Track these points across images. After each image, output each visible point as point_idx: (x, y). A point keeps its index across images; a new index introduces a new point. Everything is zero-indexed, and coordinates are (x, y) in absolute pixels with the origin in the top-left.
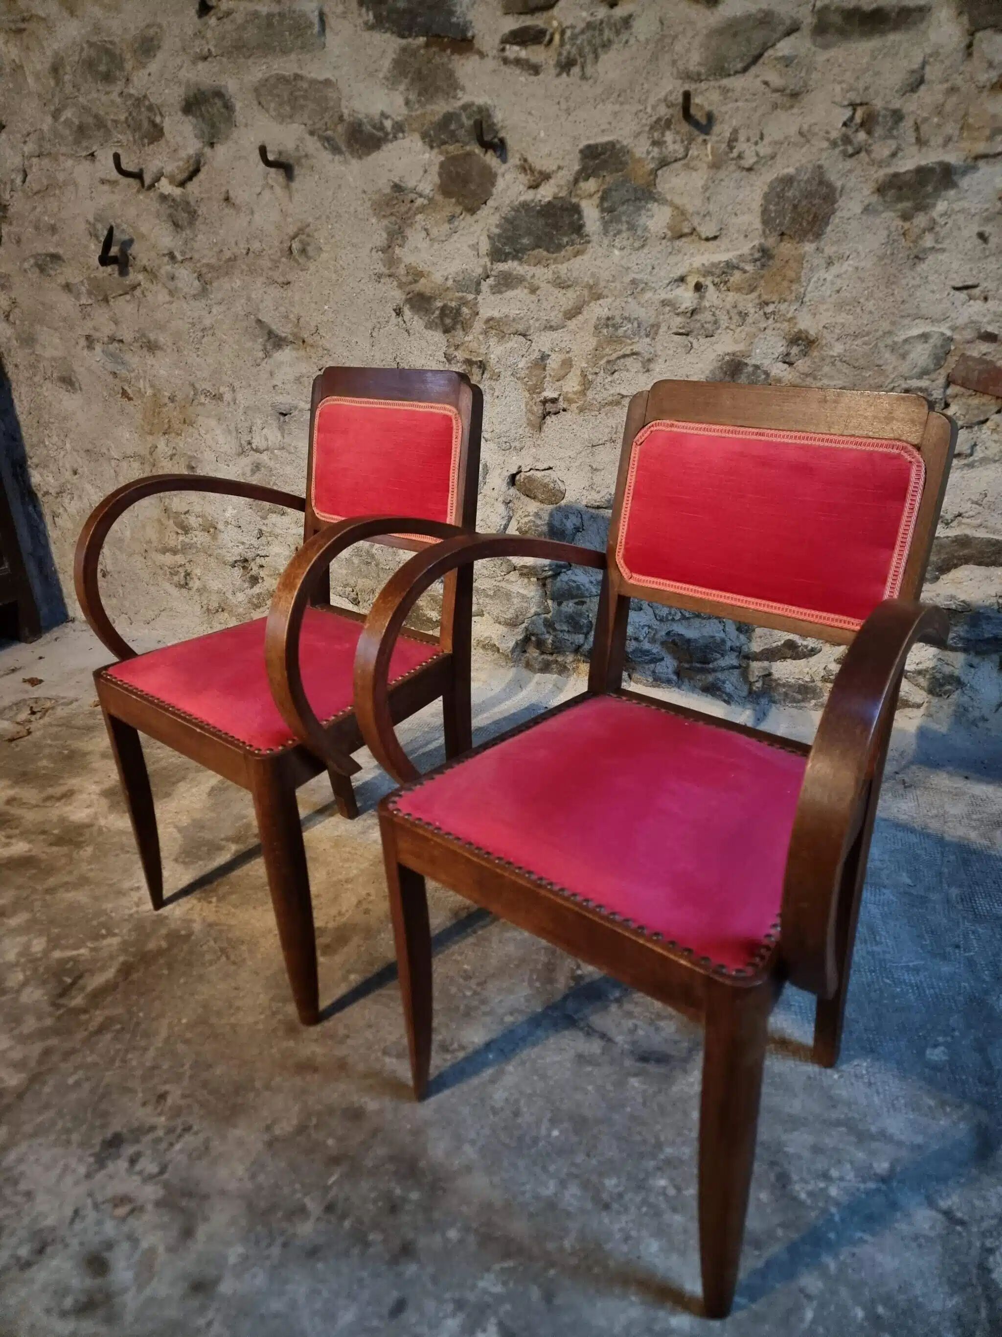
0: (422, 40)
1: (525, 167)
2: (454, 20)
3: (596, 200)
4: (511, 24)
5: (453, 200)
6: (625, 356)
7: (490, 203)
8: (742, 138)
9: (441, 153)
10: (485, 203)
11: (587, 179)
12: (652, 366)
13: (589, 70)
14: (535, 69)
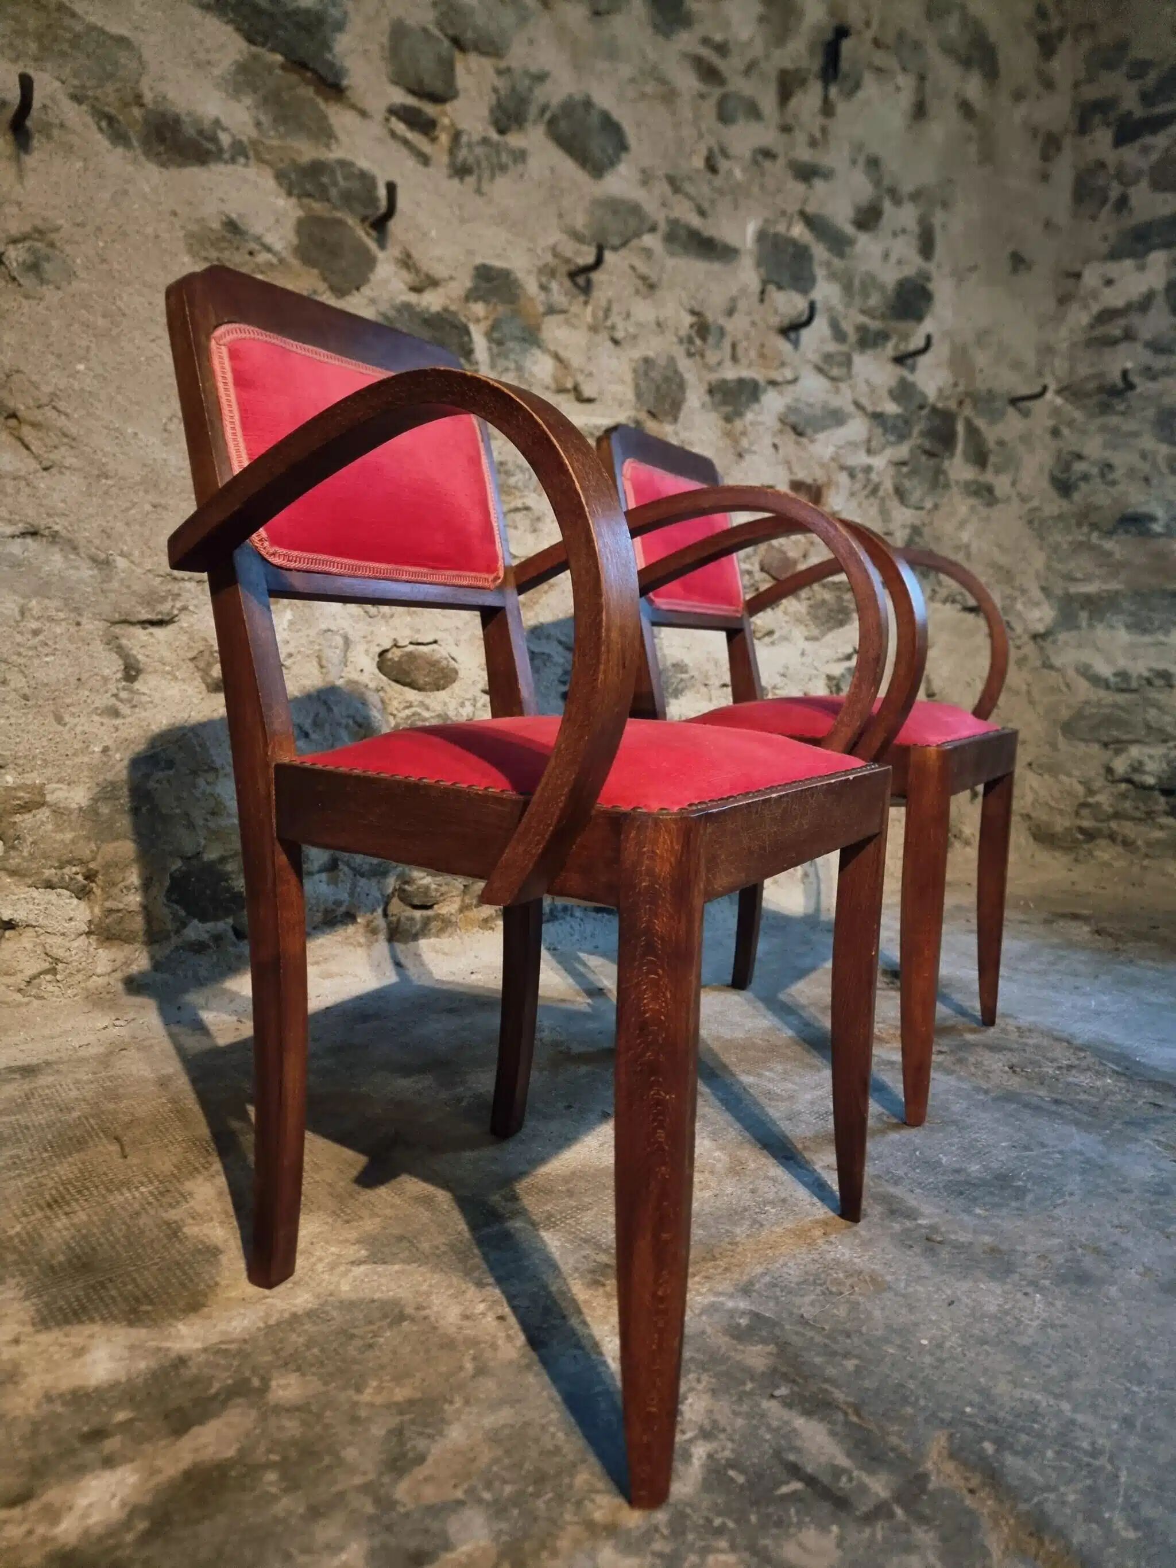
0: (279, 58)
1: (407, 262)
2: (328, 56)
3: (484, 325)
4: (399, 97)
5: (315, 271)
6: (517, 510)
7: (366, 290)
8: (615, 308)
9: (302, 206)
10: (358, 289)
11: (476, 301)
12: (540, 525)
13: (486, 187)
14: (425, 160)
